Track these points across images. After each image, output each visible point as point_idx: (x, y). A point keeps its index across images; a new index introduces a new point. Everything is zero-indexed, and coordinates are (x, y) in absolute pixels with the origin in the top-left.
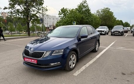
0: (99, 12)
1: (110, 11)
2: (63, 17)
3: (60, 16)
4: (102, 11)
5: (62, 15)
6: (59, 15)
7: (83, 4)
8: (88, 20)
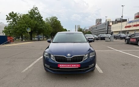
0: (48, 20)
1: (58, 20)
2: (13, 22)
3: (9, 21)
4: (50, 20)
5: (11, 20)
6: (7, 20)
7: (34, 11)
8: (42, 28)
